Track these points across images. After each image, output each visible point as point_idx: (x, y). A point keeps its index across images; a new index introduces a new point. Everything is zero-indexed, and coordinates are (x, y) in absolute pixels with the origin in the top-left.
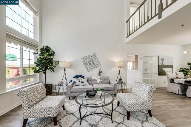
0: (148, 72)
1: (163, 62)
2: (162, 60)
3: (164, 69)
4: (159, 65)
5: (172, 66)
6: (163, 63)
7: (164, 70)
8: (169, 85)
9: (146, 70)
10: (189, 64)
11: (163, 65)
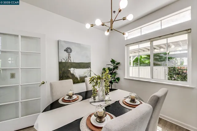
1: (69, 55)
2: (66, 50)
4: (59, 62)
6: (69, 57)
7: (72, 72)
9: (13, 76)
10: (113, 61)
11: (70, 61)
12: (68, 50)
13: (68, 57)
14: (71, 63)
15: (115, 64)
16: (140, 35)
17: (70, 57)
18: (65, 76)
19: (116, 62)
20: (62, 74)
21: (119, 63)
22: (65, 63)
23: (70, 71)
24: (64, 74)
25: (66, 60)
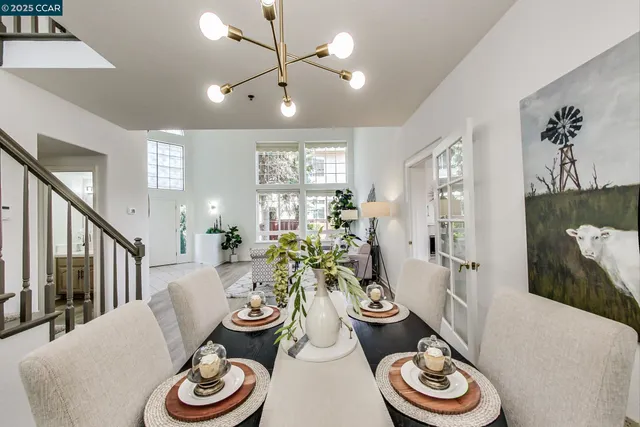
1: (566, 149)
2: (548, 130)
6: (567, 162)
12: (560, 127)
13: (562, 165)
14: (580, 192)
17: (573, 162)
18: (550, 266)
20: (536, 252)
22: (549, 196)
23: (573, 240)
24: (546, 256)
25: (549, 181)
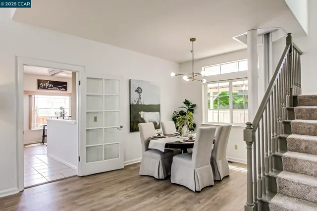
0: (102, 124)
1: (140, 95)
2: (137, 91)
3: (142, 113)
4: (130, 105)
5: (159, 106)
6: (140, 98)
7: (142, 116)
8: (144, 156)
9: (95, 119)
10: (187, 103)
11: (140, 103)
12: (139, 91)
14: (141, 105)
15: (190, 106)
16: (219, 74)
19: (191, 104)
21: (195, 105)
22: (136, 105)
25: (136, 102)
